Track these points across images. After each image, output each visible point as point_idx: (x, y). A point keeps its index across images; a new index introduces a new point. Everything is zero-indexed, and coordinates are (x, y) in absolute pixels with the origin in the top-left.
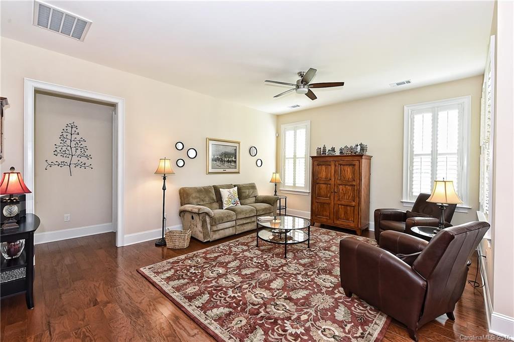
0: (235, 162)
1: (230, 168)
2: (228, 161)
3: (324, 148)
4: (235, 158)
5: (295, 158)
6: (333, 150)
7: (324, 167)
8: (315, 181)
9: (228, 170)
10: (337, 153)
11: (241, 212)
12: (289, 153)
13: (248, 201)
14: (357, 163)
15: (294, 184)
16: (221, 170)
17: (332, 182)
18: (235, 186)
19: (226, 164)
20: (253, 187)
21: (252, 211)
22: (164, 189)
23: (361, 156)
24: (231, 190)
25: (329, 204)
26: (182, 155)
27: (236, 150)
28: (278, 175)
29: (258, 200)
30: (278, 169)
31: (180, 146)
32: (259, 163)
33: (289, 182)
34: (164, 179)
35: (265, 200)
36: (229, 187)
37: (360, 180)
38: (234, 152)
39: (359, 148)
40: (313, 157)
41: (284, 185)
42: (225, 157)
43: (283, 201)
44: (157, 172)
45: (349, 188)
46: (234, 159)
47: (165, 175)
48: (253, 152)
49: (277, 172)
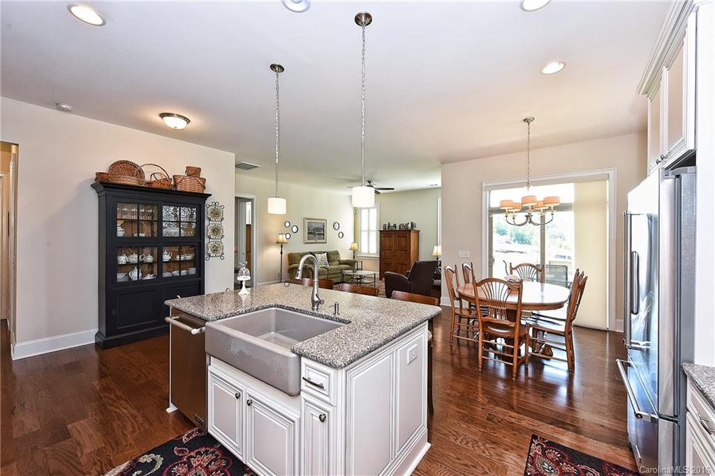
0: (323, 235)
1: (320, 239)
2: (319, 234)
3: (389, 224)
4: (324, 232)
5: (369, 231)
6: (395, 226)
7: (388, 238)
8: (383, 248)
9: (318, 241)
10: (398, 229)
11: (331, 269)
12: (364, 226)
13: (334, 263)
14: (408, 235)
15: (369, 251)
16: (314, 241)
17: (393, 249)
18: (324, 252)
19: (317, 236)
20: (337, 253)
21: (338, 269)
22: (281, 253)
23: (410, 231)
24: (323, 255)
25: (391, 264)
26: (289, 230)
27: (324, 226)
28: (356, 244)
29: (341, 263)
30: (356, 238)
31: (287, 224)
32: (341, 235)
33: (364, 250)
34: (281, 247)
35: (346, 263)
36: (320, 253)
37: (410, 246)
38: (322, 227)
39: (410, 225)
40: (380, 231)
41: (360, 253)
42: (317, 231)
43: (360, 264)
44: (277, 243)
45: (403, 252)
46: (322, 233)
47: (281, 244)
48: (336, 226)
49: (355, 242)
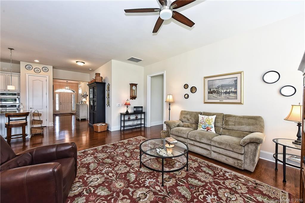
0: (235, 93)
1: (228, 98)
2: (226, 93)
4: (236, 88)
9: (225, 101)
16: (218, 101)
22: (170, 109)
27: (236, 81)
31: (186, 87)
34: (170, 104)
38: (233, 83)
42: (222, 89)
44: (166, 101)
46: (233, 90)
47: (170, 103)
